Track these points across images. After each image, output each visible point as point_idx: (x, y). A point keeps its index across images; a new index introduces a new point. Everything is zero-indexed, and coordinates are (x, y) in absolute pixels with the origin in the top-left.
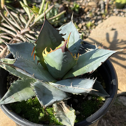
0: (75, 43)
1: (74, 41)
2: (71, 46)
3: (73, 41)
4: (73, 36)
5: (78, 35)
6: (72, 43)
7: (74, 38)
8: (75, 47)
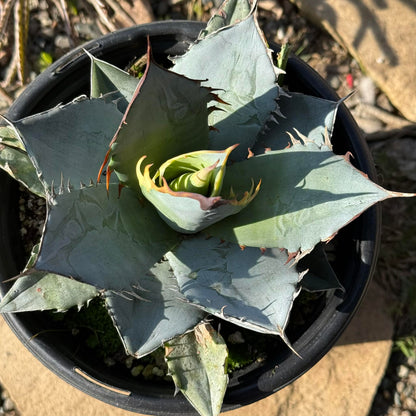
0: (254, 97)
1: (253, 91)
2: (241, 106)
3: (248, 89)
4: (251, 72)
5: (270, 70)
6: (244, 99)
7: (252, 79)
8: (254, 112)
